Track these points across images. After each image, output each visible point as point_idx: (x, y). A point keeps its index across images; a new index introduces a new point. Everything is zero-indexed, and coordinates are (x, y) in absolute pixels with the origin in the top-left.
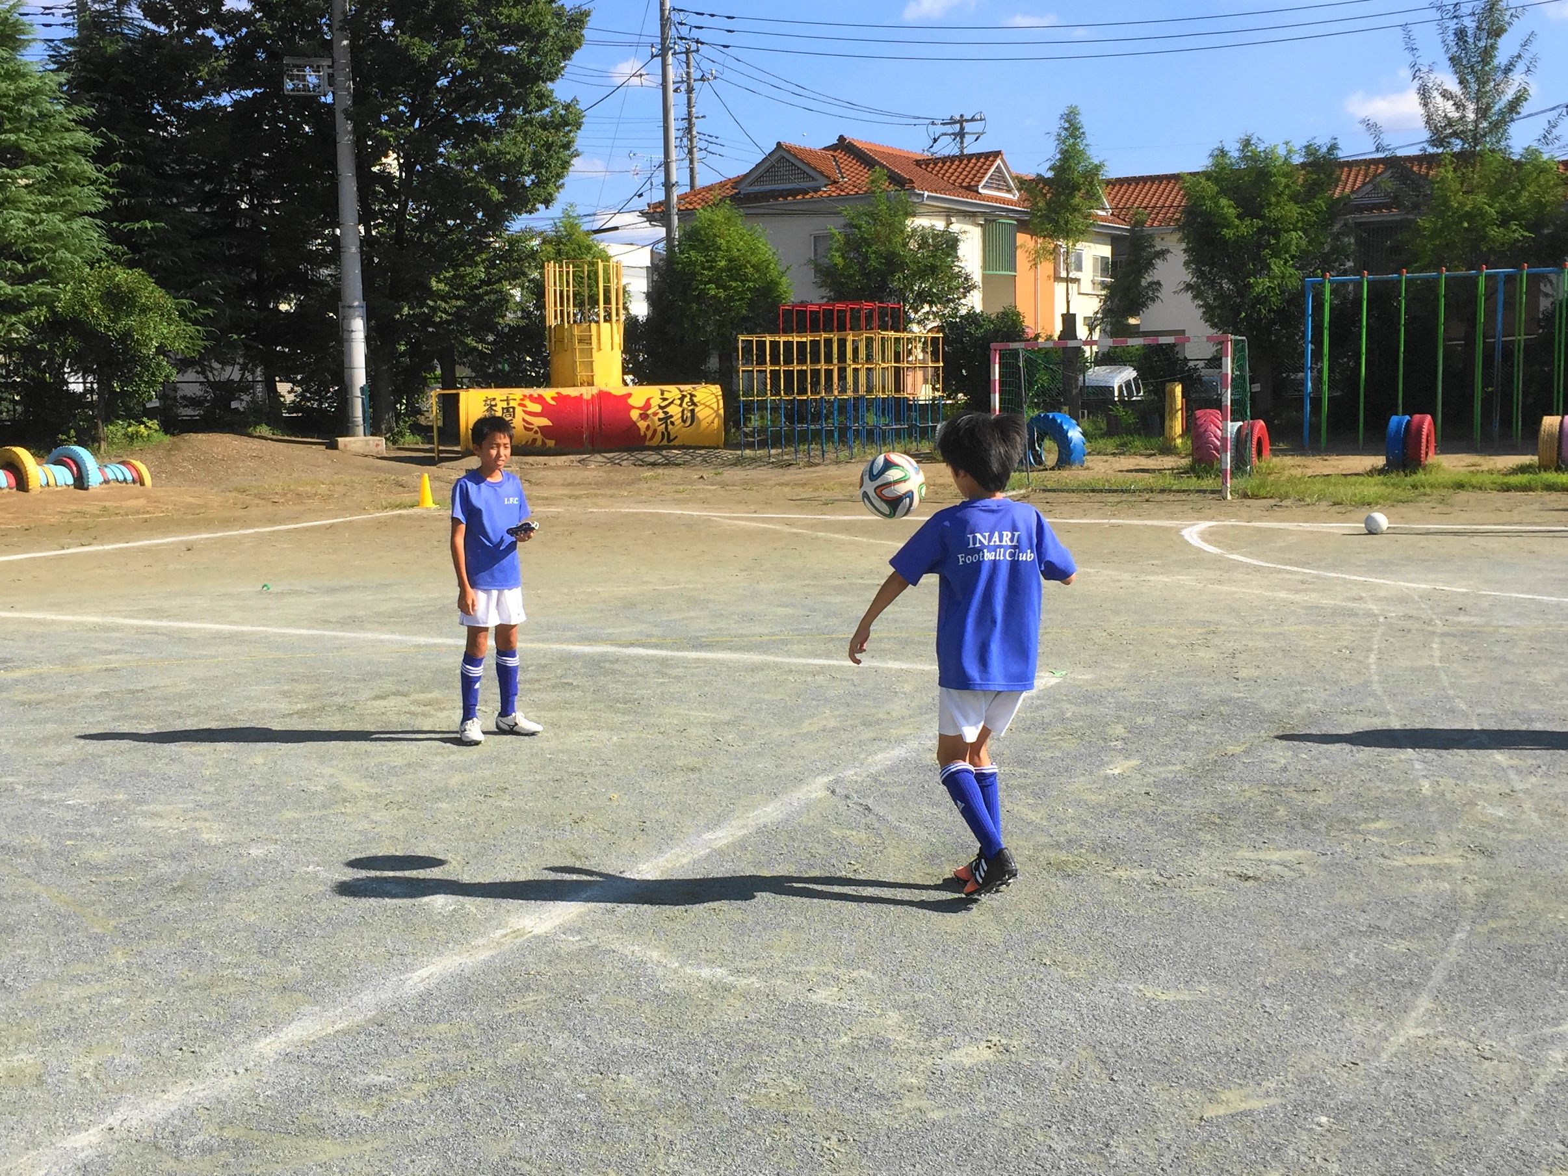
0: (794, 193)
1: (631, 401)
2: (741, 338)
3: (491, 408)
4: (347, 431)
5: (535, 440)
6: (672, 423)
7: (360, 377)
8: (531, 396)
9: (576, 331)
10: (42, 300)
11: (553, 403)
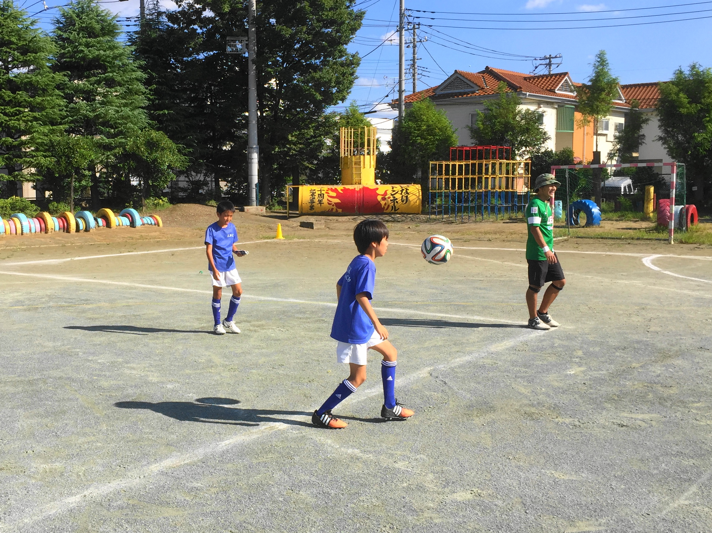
0: (462, 94)
1: (378, 192)
2: (431, 163)
3: (313, 194)
4: (249, 203)
5: (332, 209)
6: (397, 202)
7: (255, 179)
8: (332, 189)
9: (354, 159)
10: (121, 145)
11: (341, 192)
